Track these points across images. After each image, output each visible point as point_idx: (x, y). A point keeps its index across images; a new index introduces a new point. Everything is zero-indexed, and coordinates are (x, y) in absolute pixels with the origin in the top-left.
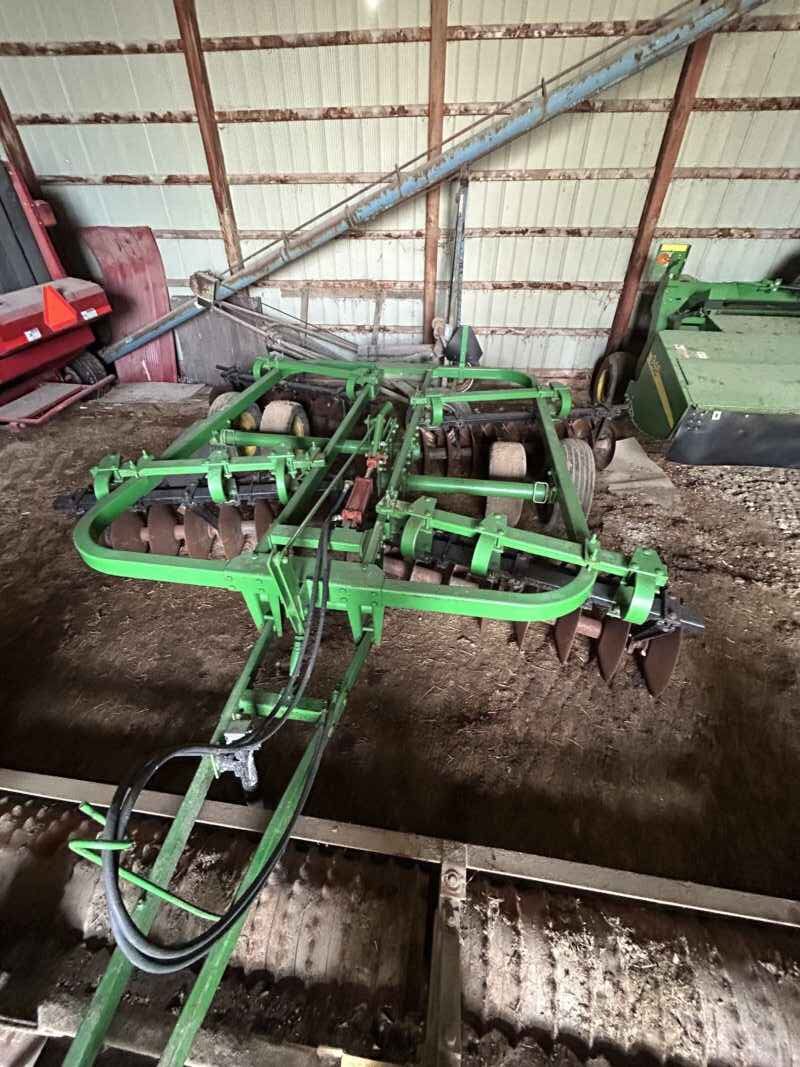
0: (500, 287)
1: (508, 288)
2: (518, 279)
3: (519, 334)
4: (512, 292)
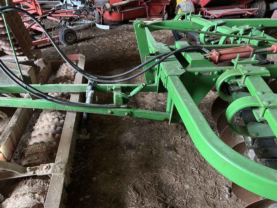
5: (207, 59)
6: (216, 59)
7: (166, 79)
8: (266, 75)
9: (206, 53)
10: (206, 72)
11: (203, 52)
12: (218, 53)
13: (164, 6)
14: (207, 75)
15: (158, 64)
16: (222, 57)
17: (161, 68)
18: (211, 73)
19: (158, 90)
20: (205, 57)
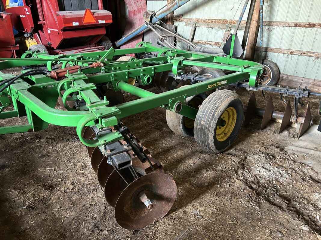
0: (300, 26)
1: (305, 26)
2: (312, 21)
3: (310, 56)
4: (309, 29)
5: (48, 77)
6: (55, 76)
7: (17, 94)
8: (85, 78)
9: (47, 74)
10: (49, 85)
11: (44, 74)
12: (55, 72)
13: (13, 51)
14: (50, 88)
15: (8, 87)
16: (59, 75)
17: (11, 88)
18: (53, 85)
19: (19, 114)
20: (46, 76)
